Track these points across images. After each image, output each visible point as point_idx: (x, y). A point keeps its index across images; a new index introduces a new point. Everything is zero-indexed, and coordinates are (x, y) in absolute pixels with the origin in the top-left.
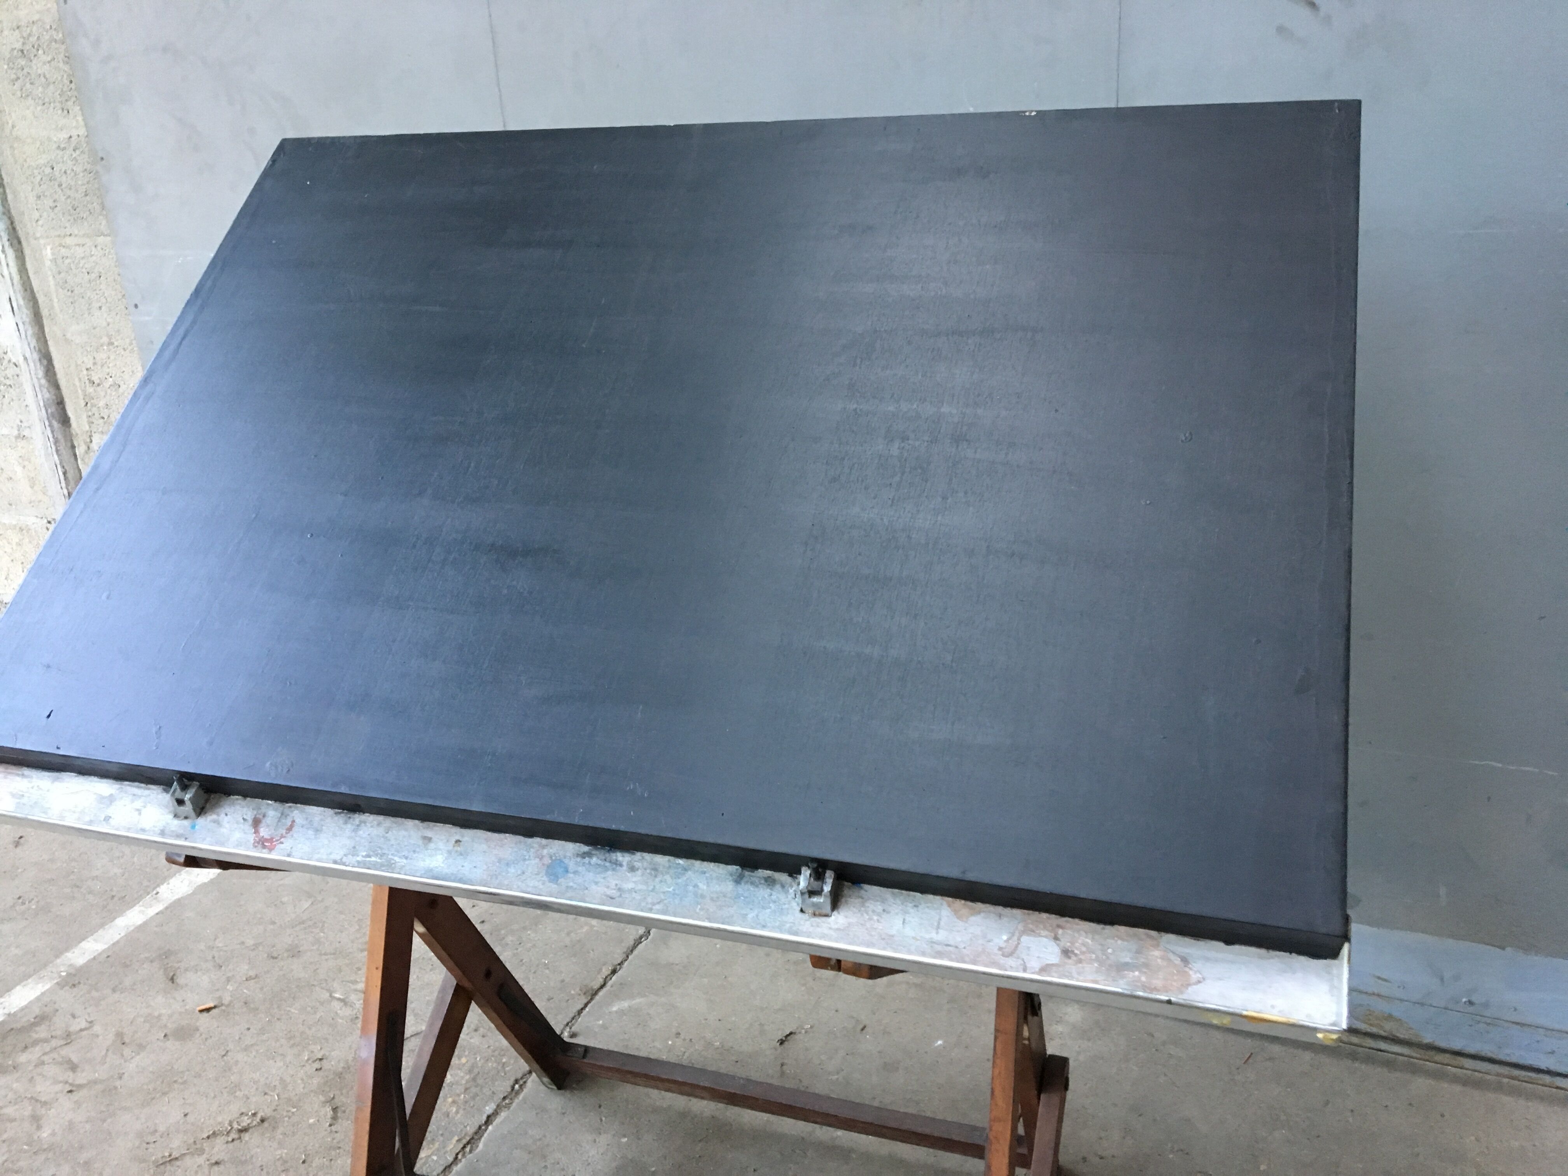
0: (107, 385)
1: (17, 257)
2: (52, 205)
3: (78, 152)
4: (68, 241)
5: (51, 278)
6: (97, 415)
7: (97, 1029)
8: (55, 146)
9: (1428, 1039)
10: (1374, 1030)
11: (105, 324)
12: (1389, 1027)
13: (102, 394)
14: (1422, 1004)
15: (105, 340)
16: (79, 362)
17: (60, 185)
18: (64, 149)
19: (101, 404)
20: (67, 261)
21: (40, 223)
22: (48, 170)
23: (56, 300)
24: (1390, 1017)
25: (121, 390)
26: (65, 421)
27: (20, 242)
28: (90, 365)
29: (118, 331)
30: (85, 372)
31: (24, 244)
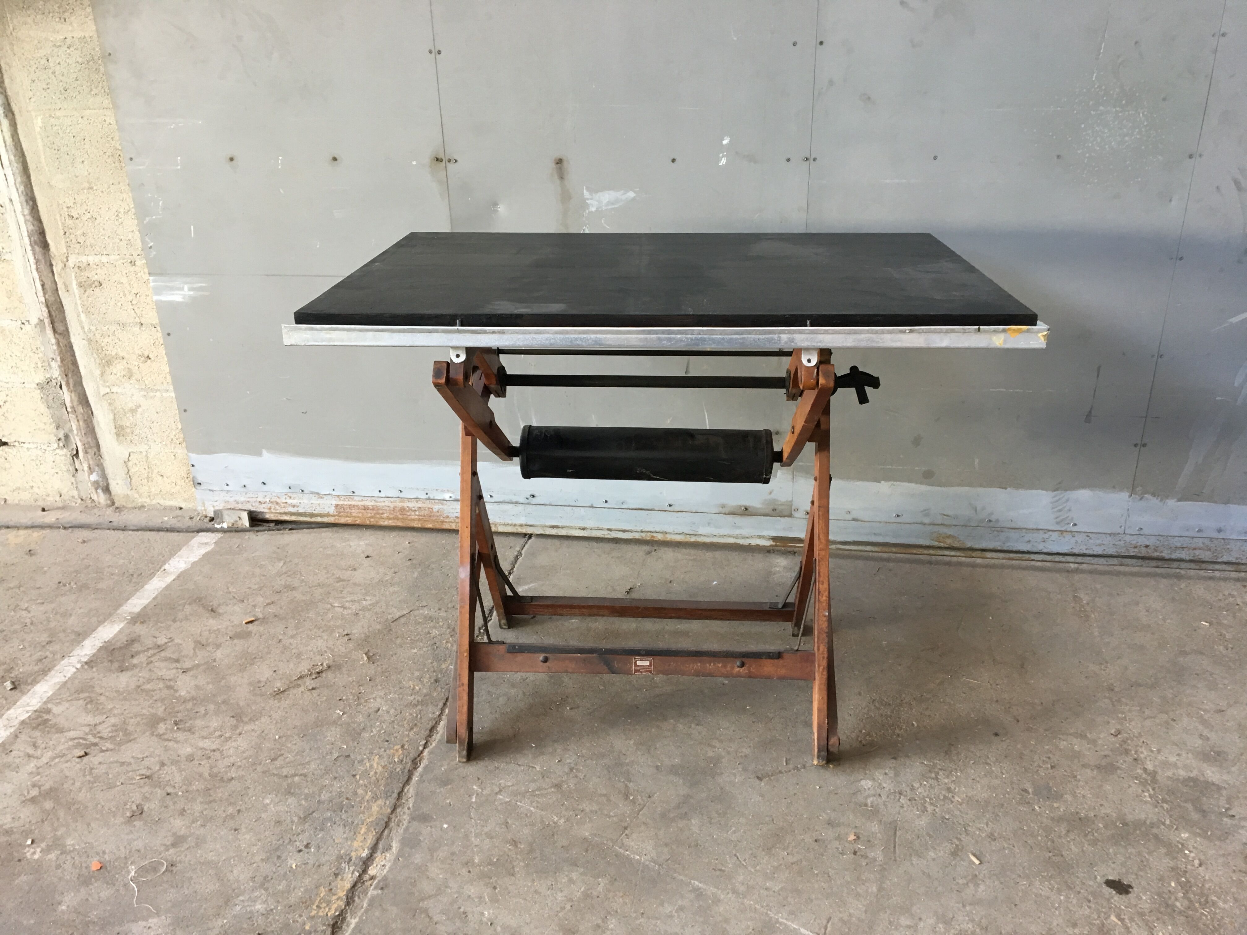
0: (84, 218)
1: (10, 125)
2: (45, 87)
3: (72, 49)
4: (58, 113)
5: (39, 141)
6: (74, 241)
7: (177, 641)
8: (51, 44)
9: (969, 545)
10: (942, 545)
11: (86, 173)
12: (949, 541)
13: (81, 225)
14: (966, 526)
15: (86, 185)
16: (61, 202)
17: (54, 73)
18: (60, 46)
19: (79, 233)
20: (55, 128)
21: (33, 100)
22: (44, 61)
23: (43, 157)
24: (949, 536)
25: (97, 222)
26: (45, 246)
27: (13, 115)
28: (71, 204)
29: (98, 178)
30: (66, 209)
31: (17, 116)
